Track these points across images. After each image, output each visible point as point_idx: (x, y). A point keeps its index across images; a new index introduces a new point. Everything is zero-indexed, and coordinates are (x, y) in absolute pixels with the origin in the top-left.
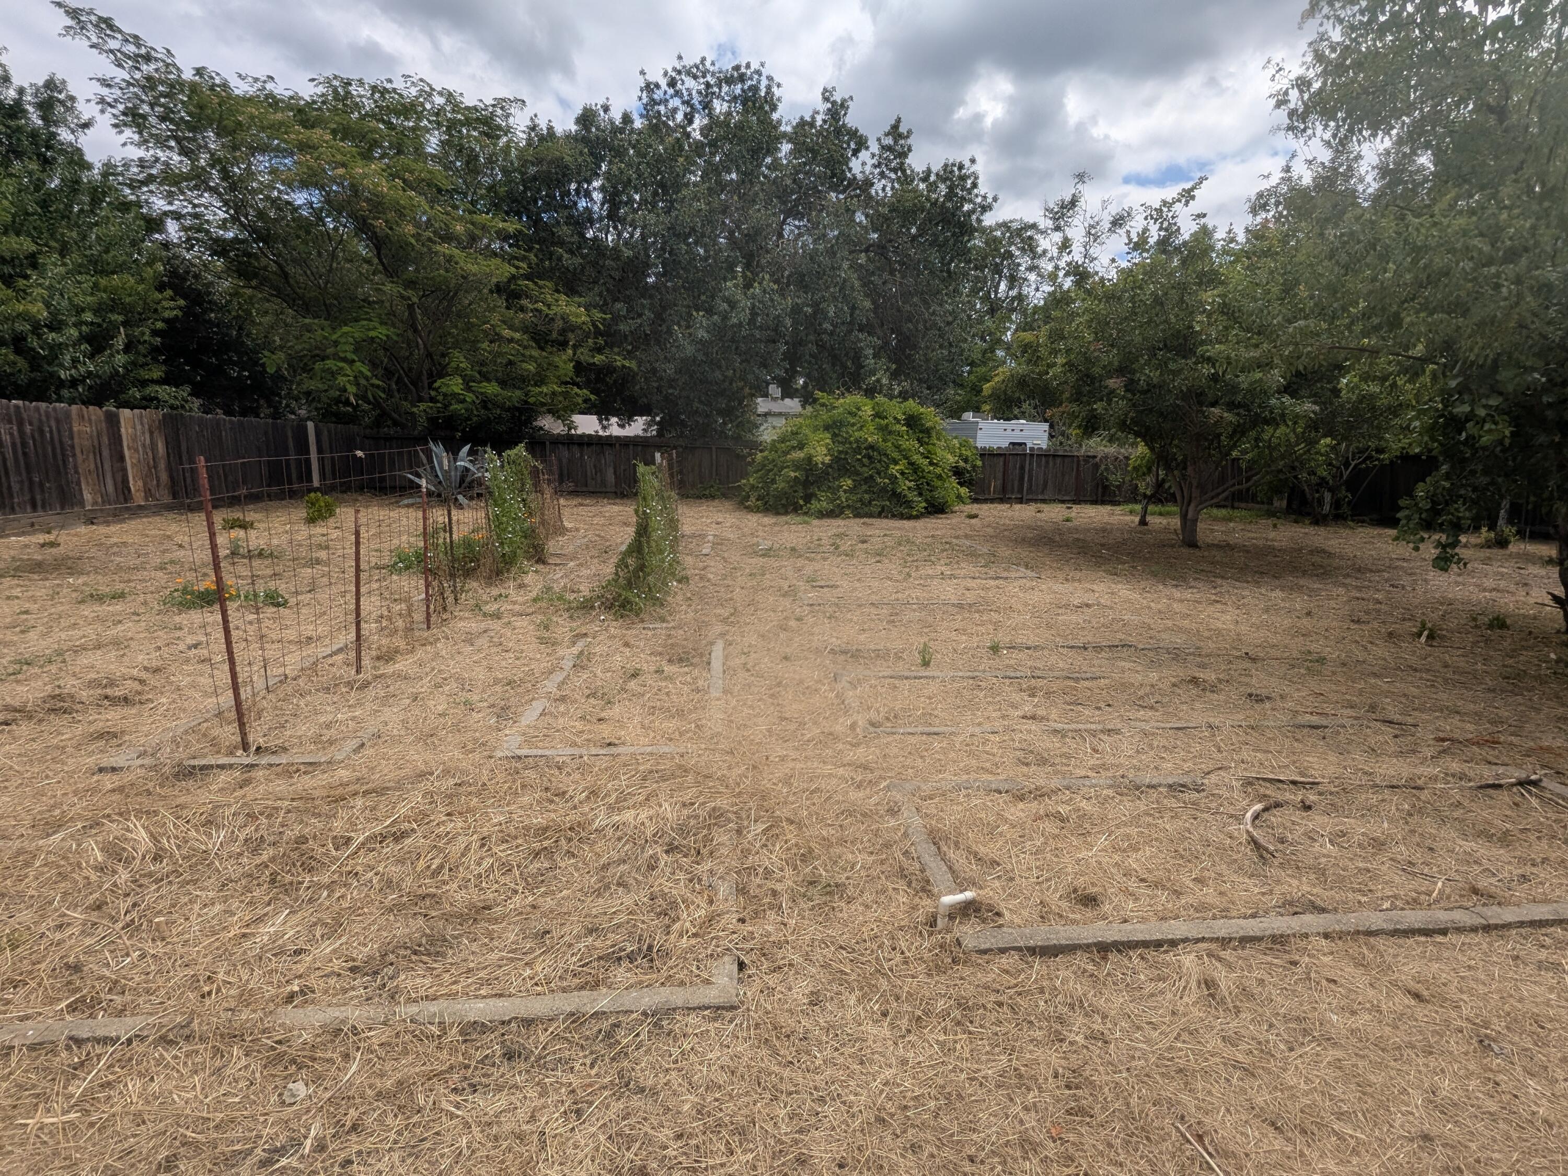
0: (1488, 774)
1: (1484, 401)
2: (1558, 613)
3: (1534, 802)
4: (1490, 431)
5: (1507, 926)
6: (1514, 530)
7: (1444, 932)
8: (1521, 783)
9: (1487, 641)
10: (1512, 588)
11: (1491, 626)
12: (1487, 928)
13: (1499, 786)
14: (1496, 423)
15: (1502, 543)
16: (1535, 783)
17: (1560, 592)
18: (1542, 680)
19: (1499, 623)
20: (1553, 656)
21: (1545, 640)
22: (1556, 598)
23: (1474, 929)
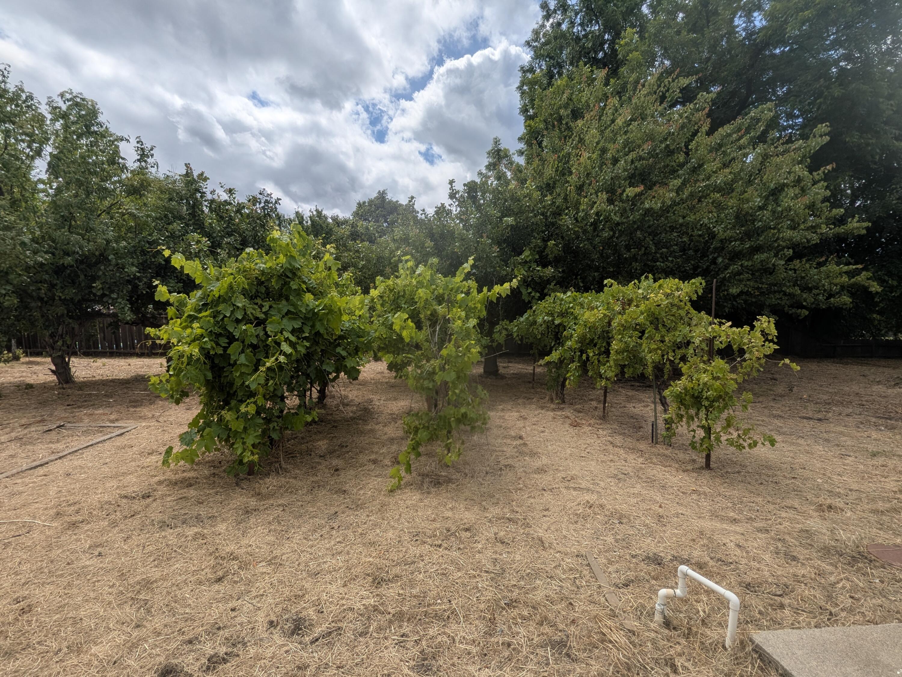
0: (46, 428)
1: (4, 287)
2: (54, 378)
3: (64, 431)
4: (8, 300)
5: (66, 455)
6: (21, 351)
7: (47, 463)
8: (58, 427)
9: (27, 393)
10: (30, 375)
11: (26, 388)
12: (60, 458)
13: (51, 430)
14: (10, 297)
15: (16, 358)
16: (63, 426)
17: (54, 368)
18: (55, 401)
19: (30, 387)
20: (56, 392)
21: (52, 388)
22: (53, 371)
23: (56, 459)
